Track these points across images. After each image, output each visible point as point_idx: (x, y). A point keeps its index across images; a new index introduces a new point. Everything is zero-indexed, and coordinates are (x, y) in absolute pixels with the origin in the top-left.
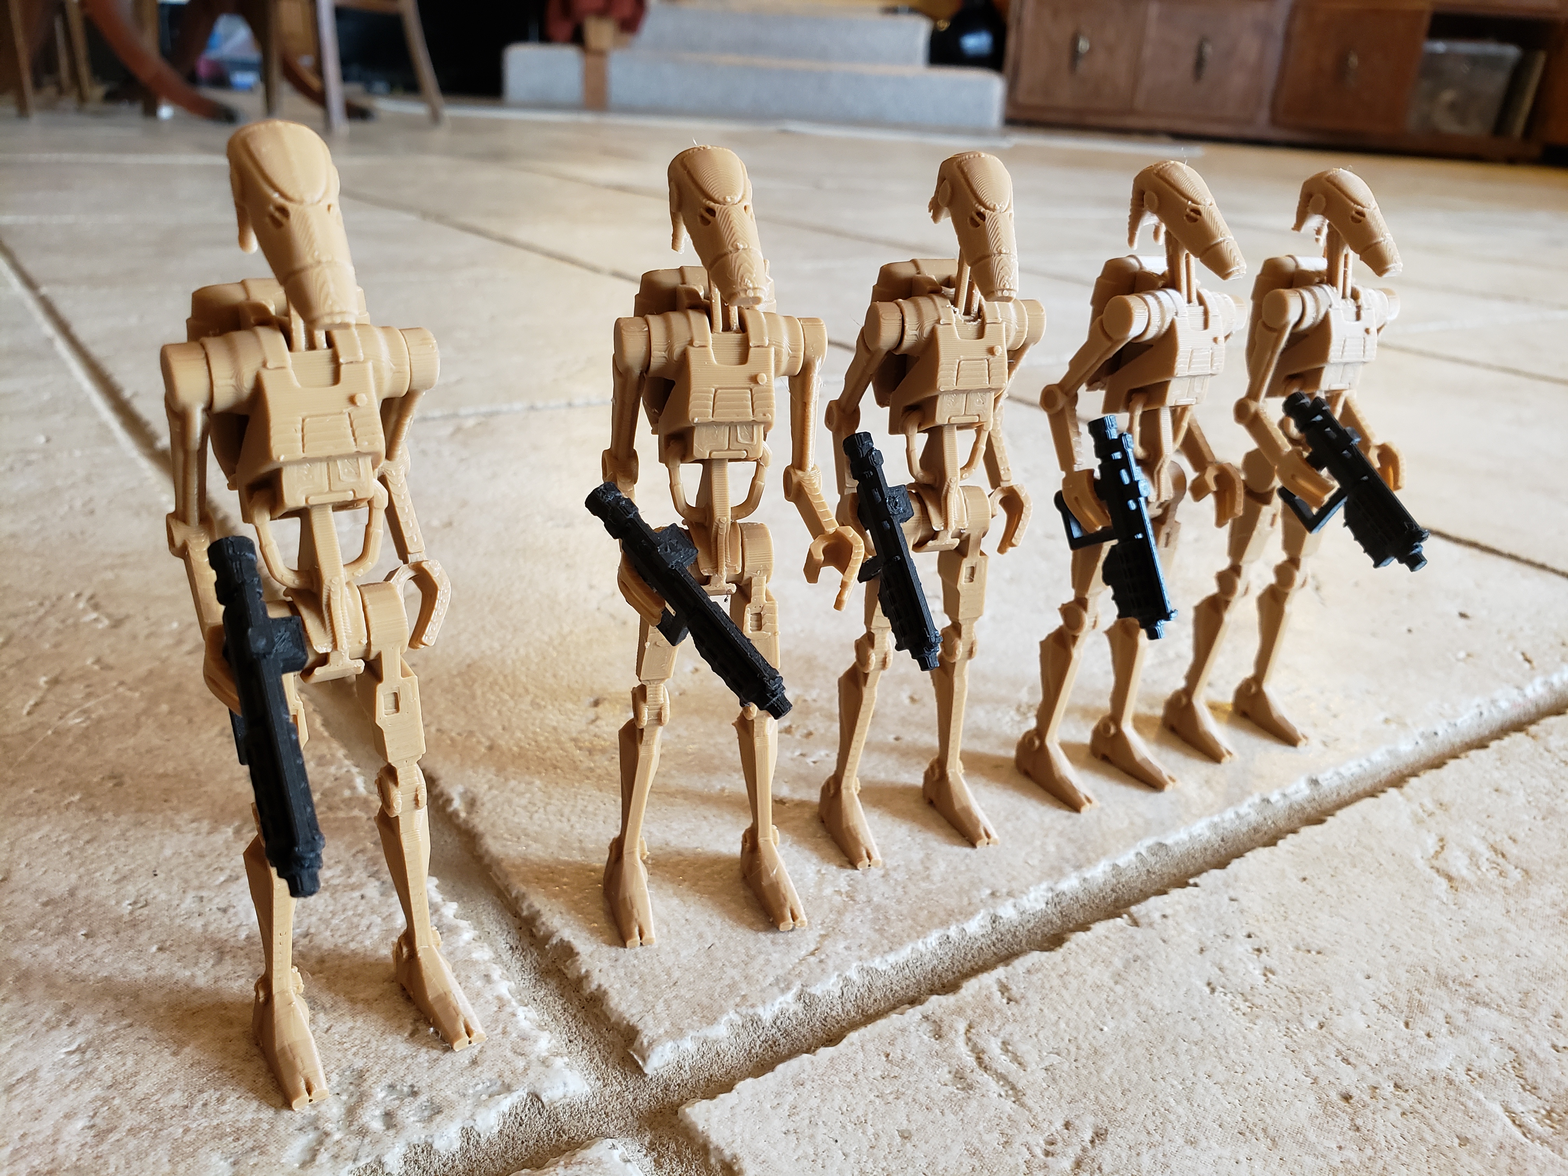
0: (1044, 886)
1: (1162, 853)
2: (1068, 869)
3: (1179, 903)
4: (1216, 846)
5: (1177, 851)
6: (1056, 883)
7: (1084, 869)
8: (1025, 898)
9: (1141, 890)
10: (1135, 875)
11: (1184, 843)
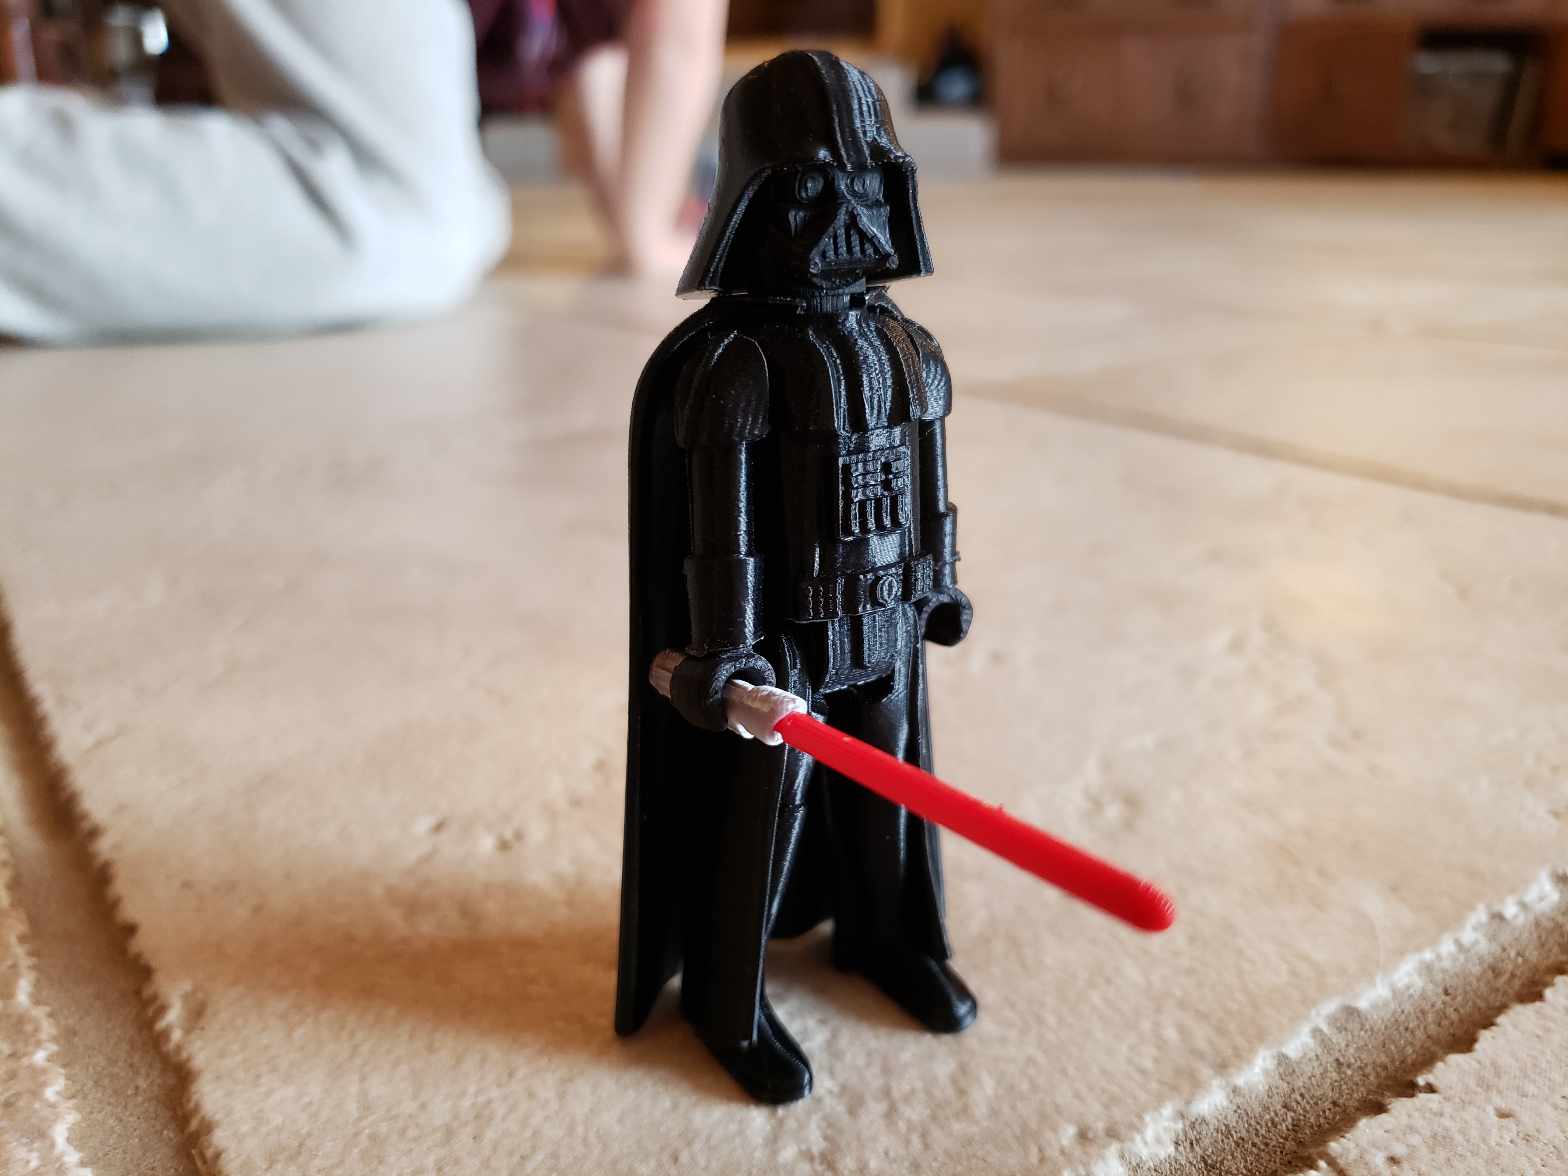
0: (1168, 1110)
1: (1354, 1026)
2: (1205, 1072)
3: (1411, 1129)
4: (1439, 1005)
5: (1376, 1019)
6: (1188, 1103)
7: (1232, 1070)
8: (1138, 1138)
9: (1334, 1103)
10: (1318, 1072)
11: (1386, 1004)
